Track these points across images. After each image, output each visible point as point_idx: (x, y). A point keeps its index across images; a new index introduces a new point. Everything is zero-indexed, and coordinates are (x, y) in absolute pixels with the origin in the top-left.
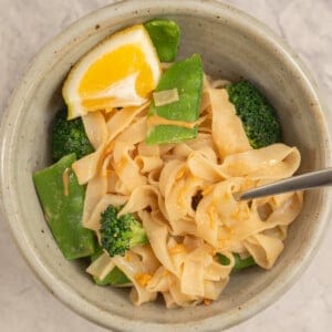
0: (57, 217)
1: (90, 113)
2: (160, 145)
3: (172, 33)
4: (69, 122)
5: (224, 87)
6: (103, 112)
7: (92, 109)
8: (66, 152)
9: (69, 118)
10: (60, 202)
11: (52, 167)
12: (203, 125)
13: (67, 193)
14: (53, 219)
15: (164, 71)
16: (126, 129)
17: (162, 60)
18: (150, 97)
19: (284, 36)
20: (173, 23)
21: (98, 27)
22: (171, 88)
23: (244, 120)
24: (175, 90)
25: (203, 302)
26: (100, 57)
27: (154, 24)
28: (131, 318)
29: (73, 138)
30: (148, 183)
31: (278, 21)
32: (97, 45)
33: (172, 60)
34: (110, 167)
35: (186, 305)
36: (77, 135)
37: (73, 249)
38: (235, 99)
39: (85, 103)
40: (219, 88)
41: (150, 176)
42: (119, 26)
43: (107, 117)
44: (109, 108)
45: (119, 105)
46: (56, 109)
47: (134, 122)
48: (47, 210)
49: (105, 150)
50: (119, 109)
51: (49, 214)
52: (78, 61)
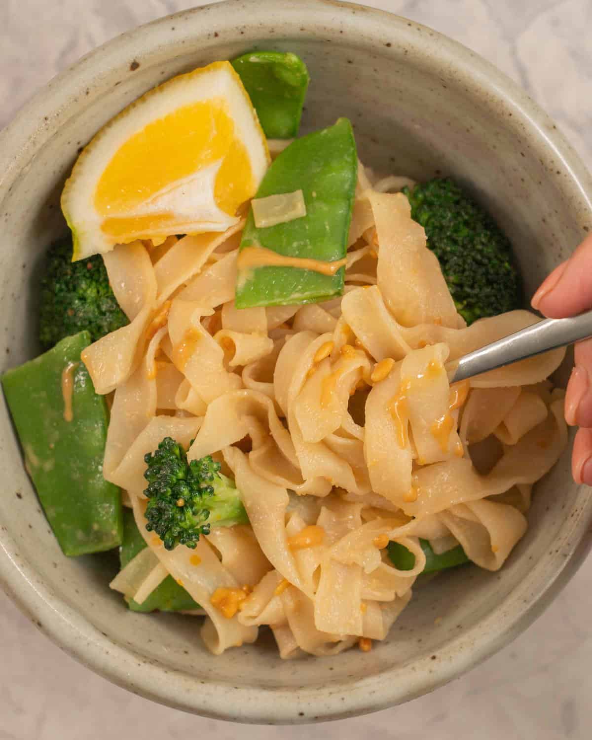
0: (48, 466)
1: (118, 247)
2: (267, 308)
3: (291, 79)
4: (74, 266)
5: (402, 190)
6: (146, 244)
7: (123, 239)
8: (69, 329)
9: (76, 258)
10: (56, 434)
11: (39, 360)
12: (357, 268)
13: (68, 415)
14: (41, 470)
15: (273, 156)
16: (195, 276)
17: (269, 134)
18: (245, 210)
19: (526, 85)
20: (293, 58)
21: (135, 66)
22: (290, 191)
23: (443, 261)
24: (299, 194)
25: (357, 644)
26: (140, 130)
27: (253, 58)
28: (204, 678)
29: (83, 299)
30: (243, 387)
31: (513, 53)
32: (133, 104)
33: (292, 135)
34: (162, 356)
35: (321, 651)
36: (91, 293)
37: (80, 534)
38: (424, 217)
39: (108, 225)
40: (391, 191)
41: (246, 372)
42: (180, 64)
43: (155, 253)
44: (157, 235)
45: (179, 231)
46: (46, 239)
47: (211, 262)
48: (29, 449)
49: (150, 320)
50: (180, 237)
51: (33, 459)
52: (95, 137)
